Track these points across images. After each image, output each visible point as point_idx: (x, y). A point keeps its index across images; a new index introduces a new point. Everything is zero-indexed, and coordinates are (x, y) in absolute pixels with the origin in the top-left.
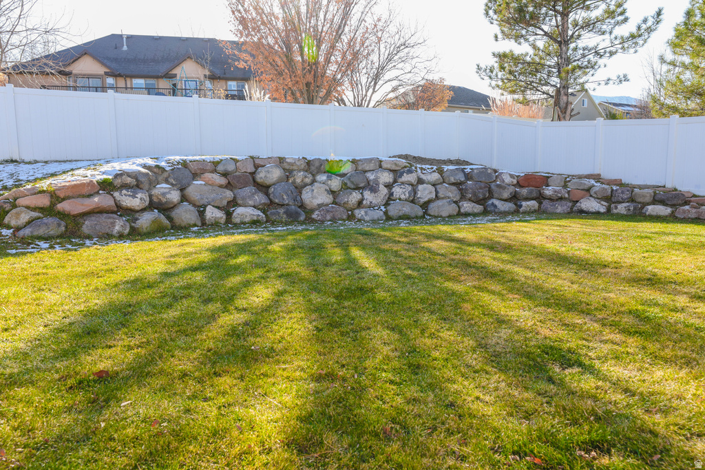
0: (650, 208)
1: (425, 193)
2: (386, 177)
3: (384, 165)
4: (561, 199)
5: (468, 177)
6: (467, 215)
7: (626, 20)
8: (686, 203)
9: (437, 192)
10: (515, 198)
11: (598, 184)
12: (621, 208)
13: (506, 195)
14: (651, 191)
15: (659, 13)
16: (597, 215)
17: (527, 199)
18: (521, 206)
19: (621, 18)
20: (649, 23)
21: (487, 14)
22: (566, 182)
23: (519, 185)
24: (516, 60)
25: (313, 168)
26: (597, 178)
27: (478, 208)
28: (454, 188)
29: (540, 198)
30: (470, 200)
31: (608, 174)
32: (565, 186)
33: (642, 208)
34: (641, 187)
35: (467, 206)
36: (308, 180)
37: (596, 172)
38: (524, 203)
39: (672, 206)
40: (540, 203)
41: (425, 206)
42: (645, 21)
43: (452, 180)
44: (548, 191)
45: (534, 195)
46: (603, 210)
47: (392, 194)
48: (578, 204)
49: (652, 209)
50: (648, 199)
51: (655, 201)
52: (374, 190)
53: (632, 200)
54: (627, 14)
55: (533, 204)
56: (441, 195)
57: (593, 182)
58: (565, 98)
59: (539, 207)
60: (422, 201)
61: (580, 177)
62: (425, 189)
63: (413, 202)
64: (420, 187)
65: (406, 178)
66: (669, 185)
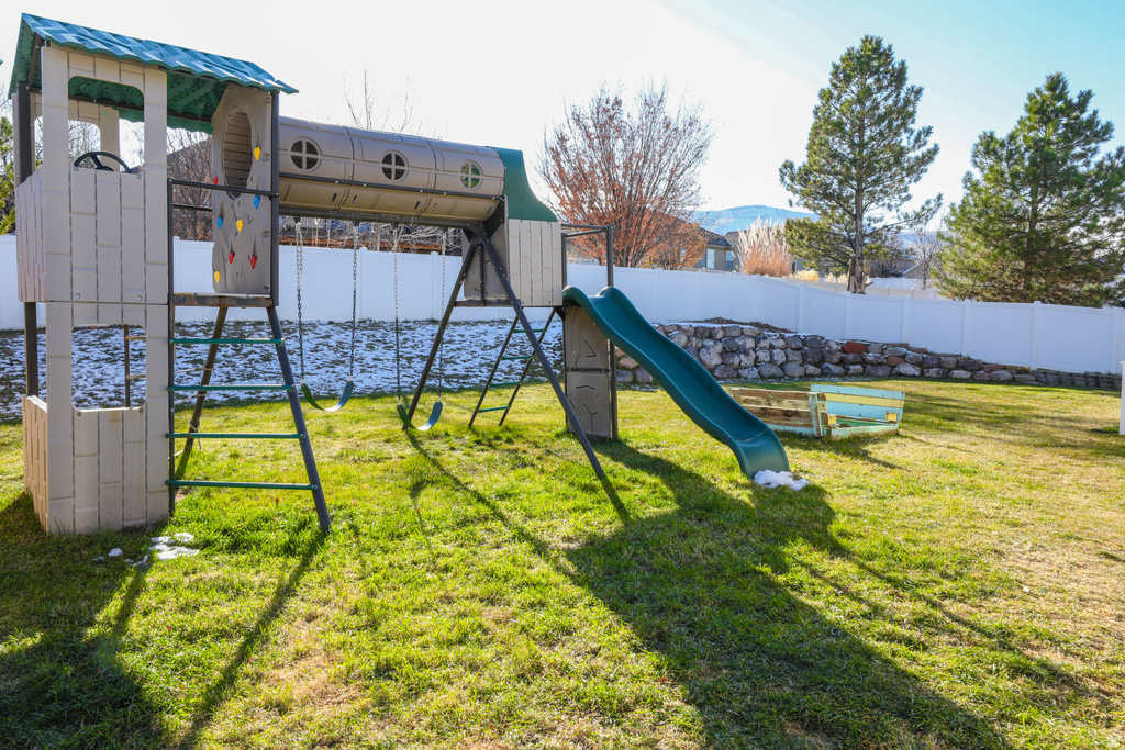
0: (955, 372)
1: (779, 356)
2: (750, 343)
3: (747, 333)
4: (881, 364)
5: (804, 342)
6: (812, 376)
7: (909, 197)
8: (981, 369)
9: (787, 357)
10: (842, 362)
11: (910, 352)
12: (933, 372)
13: (836, 360)
14: (954, 359)
15: (939, 198)
16: (913, 377)
17: (853, 364)
18: (849, 369)
19: (904, 195)
20: (932, 205)
21: (783, 180)
22: (883, 350)
23: (843, 350)
24: (812, 228)
25: (698, 334)
26: (906, 346)
27: (818, 371)
28: (798, 353)
29: (864, 363)
30: (810, 363)
31: (916, 343)
32: (882, 353)
33: (949, 372)
34: (946, 356)
35: (811, 369)
36: (700, 345)
37: (904, 341)
38: (851, 367)
39: (971, 371)
40: (864, 367)
41: (781, 366)
42: (928, 203)
43: (794, 346)
44: (870, 357)
45: (859, 360)
46: (917, 373)
47: (757, 357)
48: (897, 368)
49: (957, 373)
50: (952, 365)
51: (959, 366)
52: (746, 353)
53: (940, 366)
54: (910, 192)
55: (858, 367)
56: (790, 359)
57: (905, 350)
58: (860, 268)
59: (864, 370)
60: (779, 363)
61: (894, 346)
62: (778, 353)
63: (770, 362)
64: (775, 352)
65: (763, 343)
66: (964, 355)
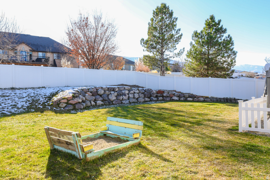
0: (188, 98)
1: (136, 96)
2: (127, 92)
3: (126, 89)
4: (168, 97)
5: (145, 91)
6: (147, 101)
7: (176, 49)
8: (195, 97)
9: (139, 96)
10: (157, 97)
11: (176, 93)
12: (182, 99)
13: (155, 96)
14: (188, 95)
15: (184, 49)
16: (177, 101)
17: (160, 97)
18: (159, 99)
19: (175, 48)
20: (182, 51)
21: (141, 44)
22: (168, 92)
23: (157, 93)
24: (149, 57)
25: (109, 90)
26: (175, 91)
27: (149, 100)
28: (143, 94)
29: (163, 96)
30: (147, 97)
31: (178, 90)
32: (168, 93)
33: (187, 99)
34: (186, 94)
35: (147, 99)
36: (109, 93)
37: (175, 90)
38: (159, 98)
39: (193, 98)
40: (163, 98)
42: (181, 50)
43: (142, 92)
44: (165, 95)
45: (161, 96)
46: (178, 99)
47: (129, 96)
48: (172, 98)
49: (189, 99)
50: (188, 97)
51: (189, 97)
52: (125, 95)
53: (184, 97)
54: (176, 47)
55: (161, 98)
56: (140, 96)
57: (175, 92)
58: (163, 69)
59: (163, 99)
60: (136, 98)
61: (172, 91)
62: (136, 95)
63: (134, 98)
64: (135, 94)
65: (131, 92)
66: (191, 93)
